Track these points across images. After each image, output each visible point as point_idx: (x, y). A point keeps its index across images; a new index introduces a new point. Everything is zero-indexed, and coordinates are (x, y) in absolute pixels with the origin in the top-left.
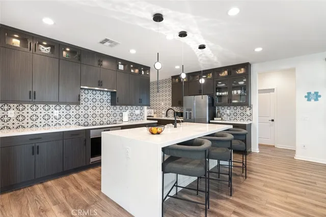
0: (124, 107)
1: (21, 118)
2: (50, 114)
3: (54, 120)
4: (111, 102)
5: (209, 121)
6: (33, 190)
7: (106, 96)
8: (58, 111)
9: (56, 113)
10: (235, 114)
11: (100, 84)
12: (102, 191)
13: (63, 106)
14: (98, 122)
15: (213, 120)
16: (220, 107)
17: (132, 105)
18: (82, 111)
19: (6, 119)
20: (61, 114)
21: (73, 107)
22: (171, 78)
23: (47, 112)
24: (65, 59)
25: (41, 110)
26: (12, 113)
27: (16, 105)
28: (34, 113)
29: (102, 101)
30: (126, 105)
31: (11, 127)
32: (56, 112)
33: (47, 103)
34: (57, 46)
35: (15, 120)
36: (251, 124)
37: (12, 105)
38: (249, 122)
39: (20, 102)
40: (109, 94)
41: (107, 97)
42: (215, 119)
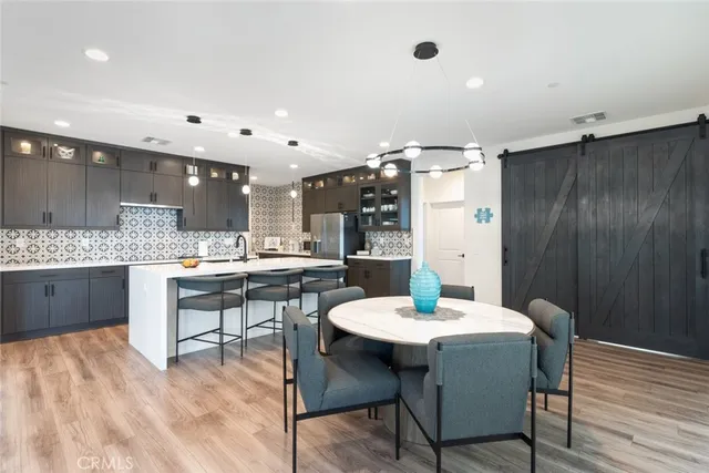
0: (202, 233)
1: (33, 249)
2: (76, 244)
3: (82, 253)
4: (178, 226)
5: (345, 257)
6: (46, 342)
7: (169, 215)
8: (88, 240)
9: (85, 242)
10: (391, 245)
11: (153, 198)
12: (130, 342)
13: (96, 233)
14: (154, 256)
15: (355, 254)
16: (372, 233)
17: (218, 230)
18: (126, 240)
19: (13, 249)
20: (93, 243)
21: (112, 233)
22: (301, 181)
23: (70, 241)
24: (96, 165)
25: (62, 238)
26: (21, 243)
27: (26, 231)
28: (53, 241)
29: (160, 224)
30: (207, 230)
31: (20, 261)
32: (84, 240)
33: (71, 228)
34: (83, 147)
35: (26, 252)
36: (410, 260)
37: (21, 231)
38: (408, 257)
39: (32, 227)
40: (174, 212)
41: (170, 219)
42: (358, 252)
